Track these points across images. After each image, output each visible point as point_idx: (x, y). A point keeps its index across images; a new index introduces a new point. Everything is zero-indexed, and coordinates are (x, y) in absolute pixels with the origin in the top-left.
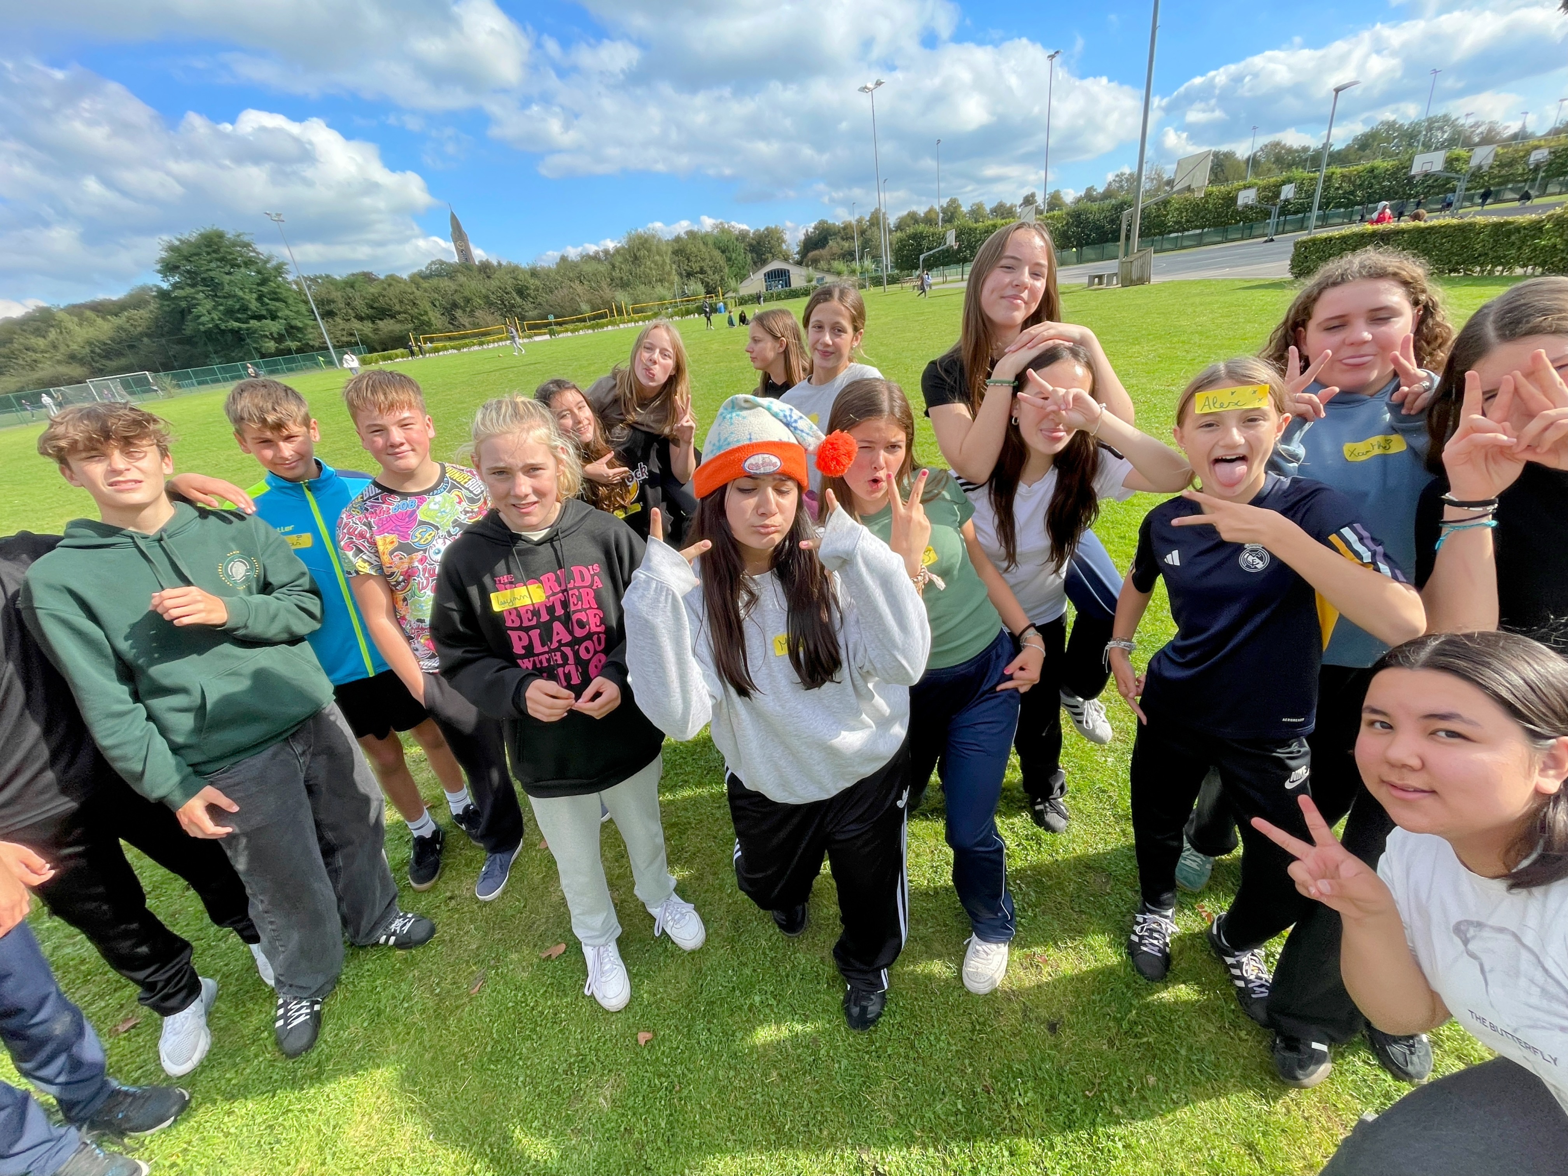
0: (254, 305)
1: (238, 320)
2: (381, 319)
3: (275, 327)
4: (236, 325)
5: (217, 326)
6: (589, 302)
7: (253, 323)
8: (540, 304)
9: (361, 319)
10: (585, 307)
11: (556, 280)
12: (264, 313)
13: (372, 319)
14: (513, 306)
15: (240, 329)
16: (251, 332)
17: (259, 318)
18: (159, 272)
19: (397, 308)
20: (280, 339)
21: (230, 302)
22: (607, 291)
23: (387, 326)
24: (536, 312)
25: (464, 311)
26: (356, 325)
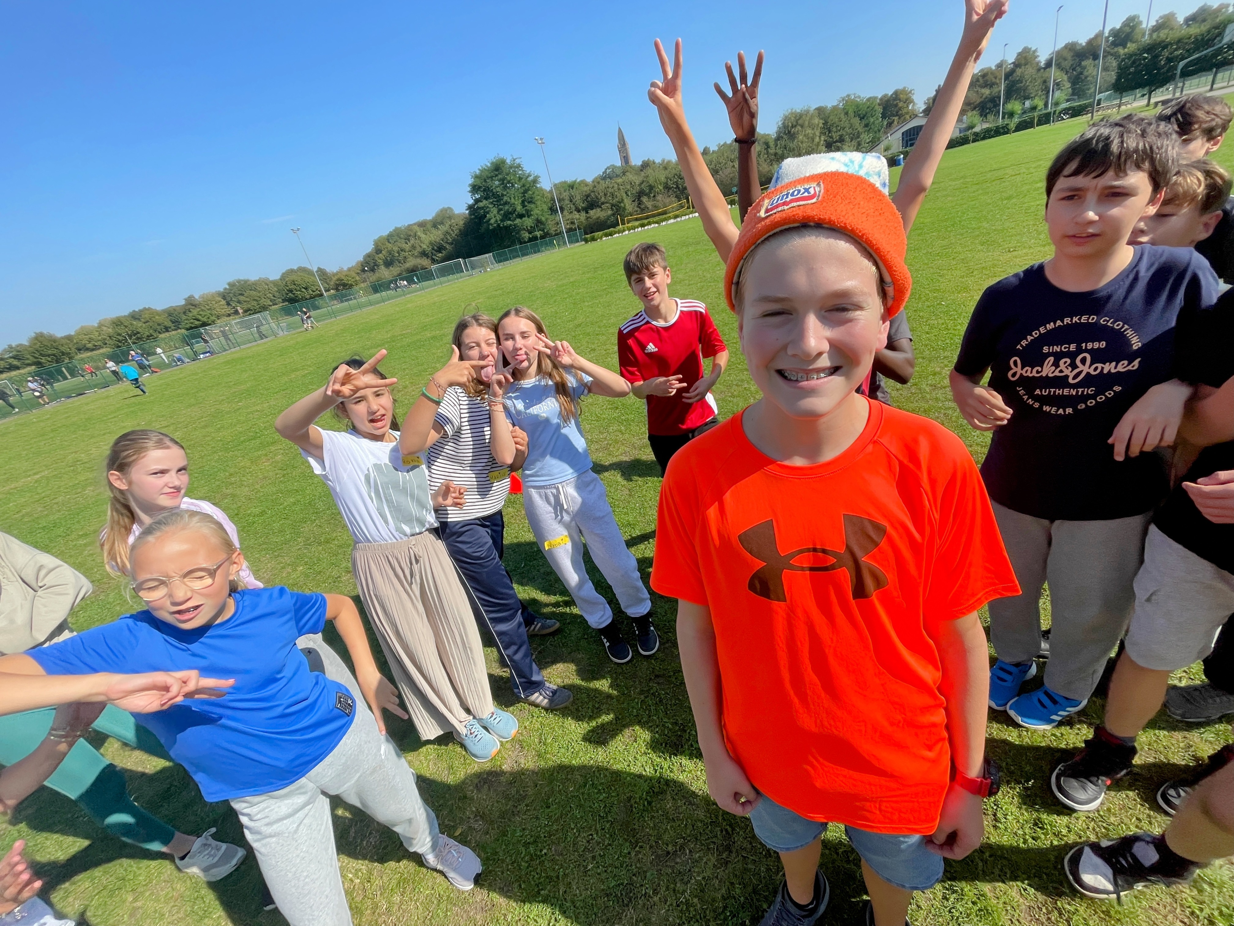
0: (519, 208)
1: (510, 220)
2: (592, 209)
3: (528, 222)
5: (499, 225)
7: (518, 221)
9: (579, 211)
12: (524, 212)
13: (586, 210)
15: (511, 225)
16: (516, 227)
17: (521, 216)
18: (470, 192)
19: (603, 199)
20: (531, 230)
21: (507, 207)
23: (595, 214)
25: (649, 197)
26: (576, 215)
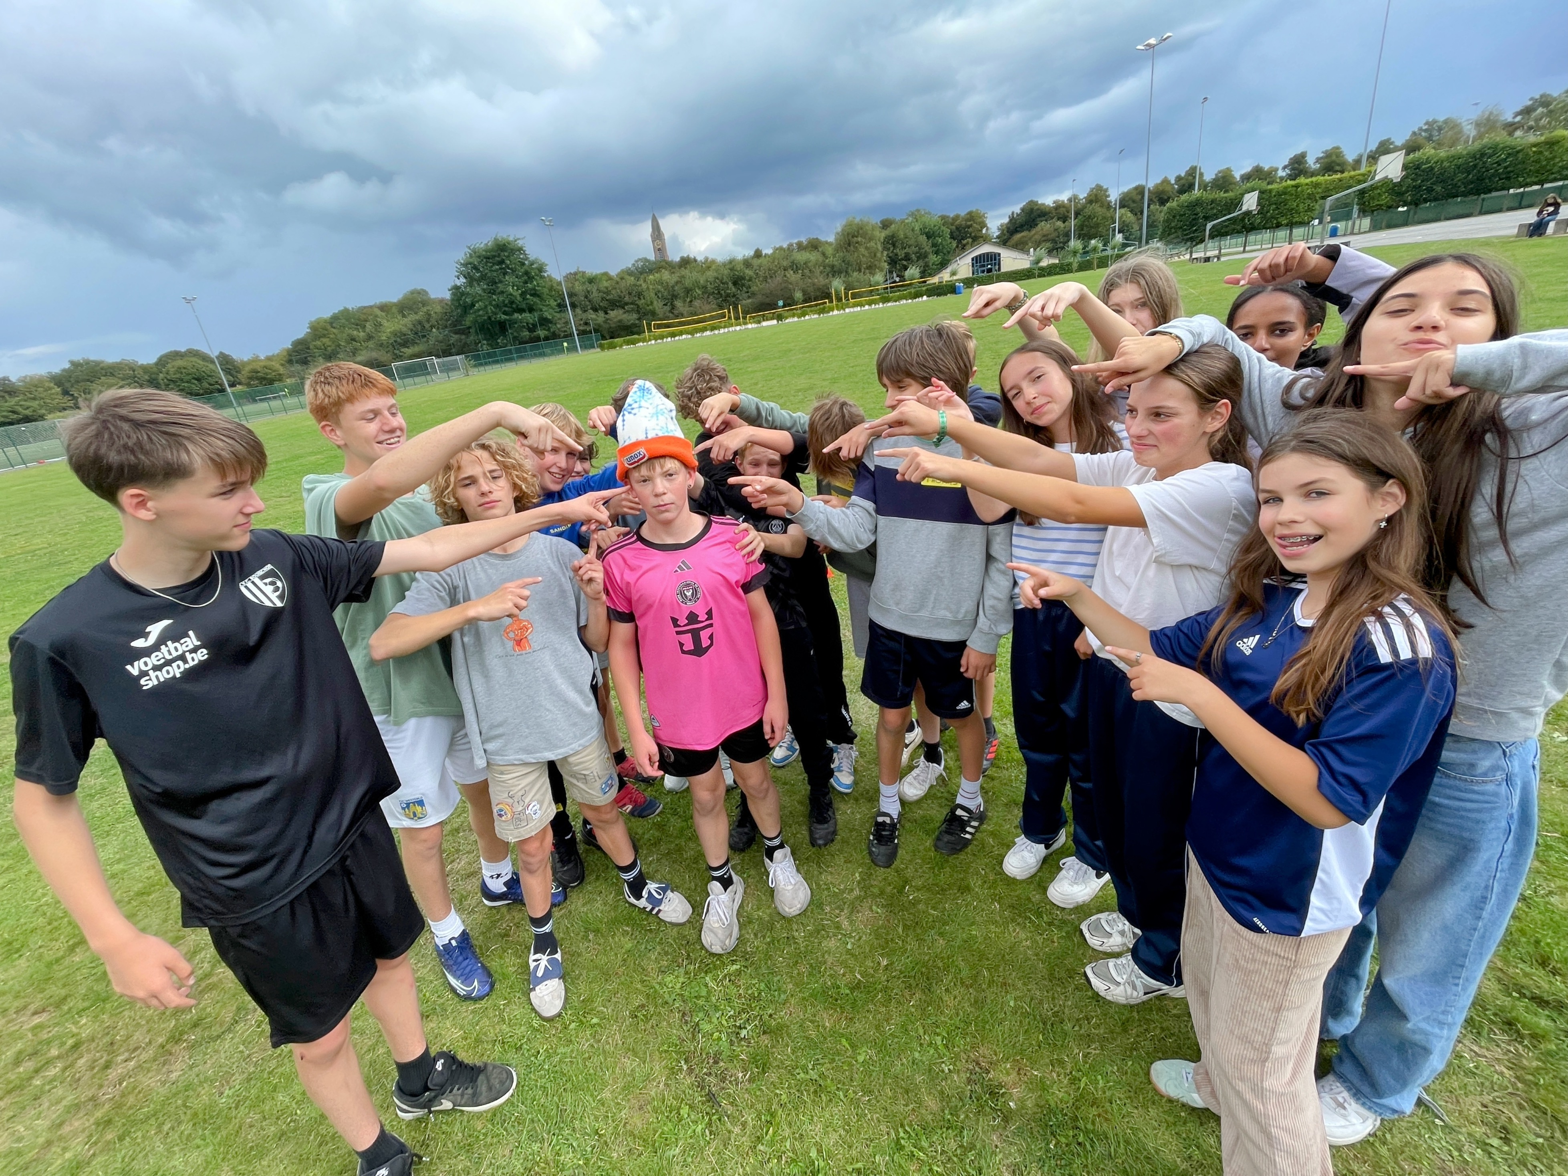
0: (518, 300)
1: (505, 313)
2: (612, 310)
3: (531, 318)
4: (504, 317)
5: (489, 318)
6: (802, 289)
7: (516, 316)
8: (753, 293)
9: (595, 310)
11: (770, 270)
12: (524, 306)
13: (605, 310)
15: (506, 320)
16: (513, 323)
17: (521, 311)
19: (627, 299)
20: (532, 328)
21: (502, 298)
22: (821, 278)
23: (616, 315)
25: (684, 300)
26: (591, 315)
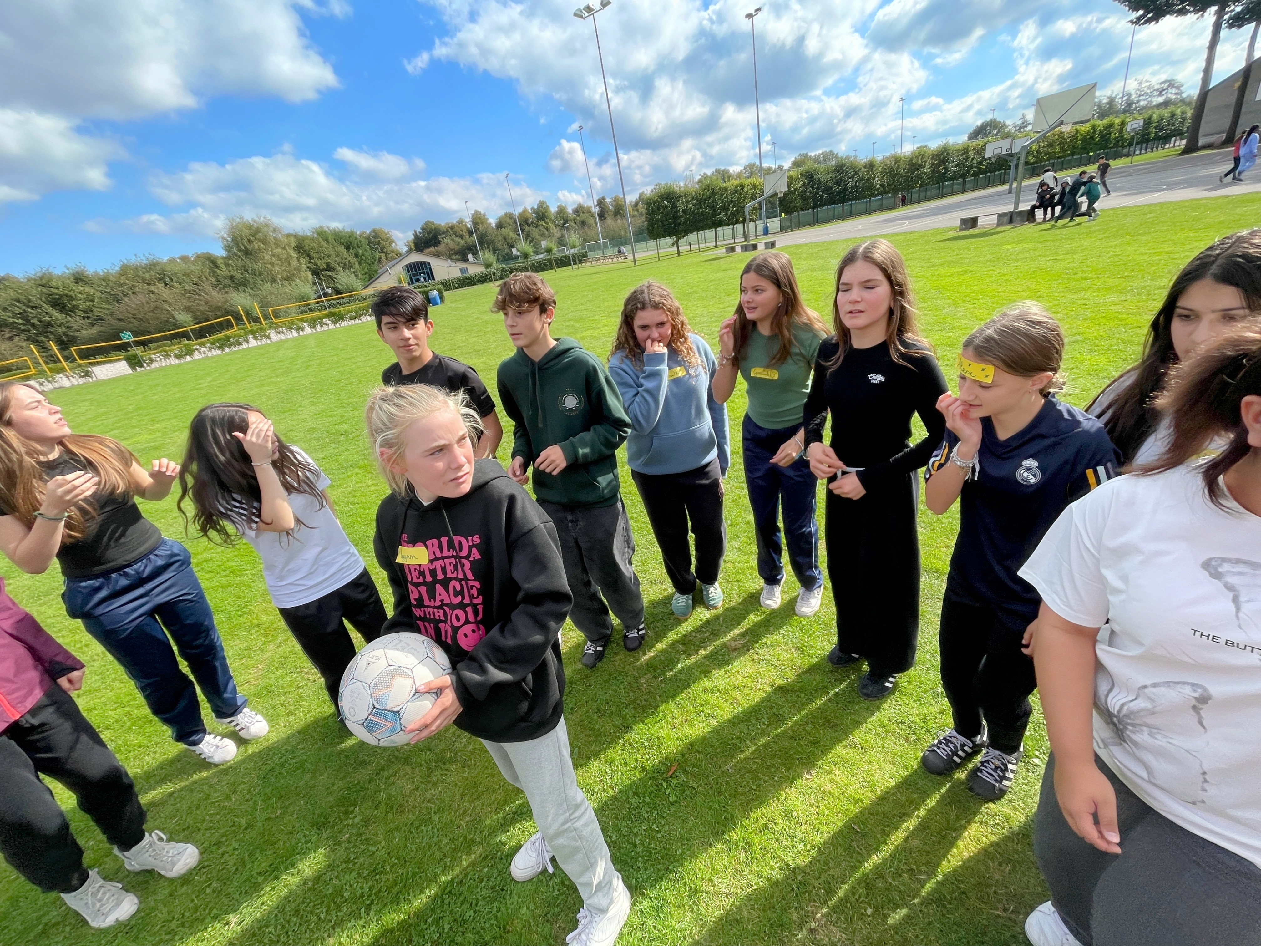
6: (187, 309)
8: (100, 319)
10: (183, 317)
11: (121, 285)
14: (49, 325)
22: (214, 293)
24: (94, 331)
